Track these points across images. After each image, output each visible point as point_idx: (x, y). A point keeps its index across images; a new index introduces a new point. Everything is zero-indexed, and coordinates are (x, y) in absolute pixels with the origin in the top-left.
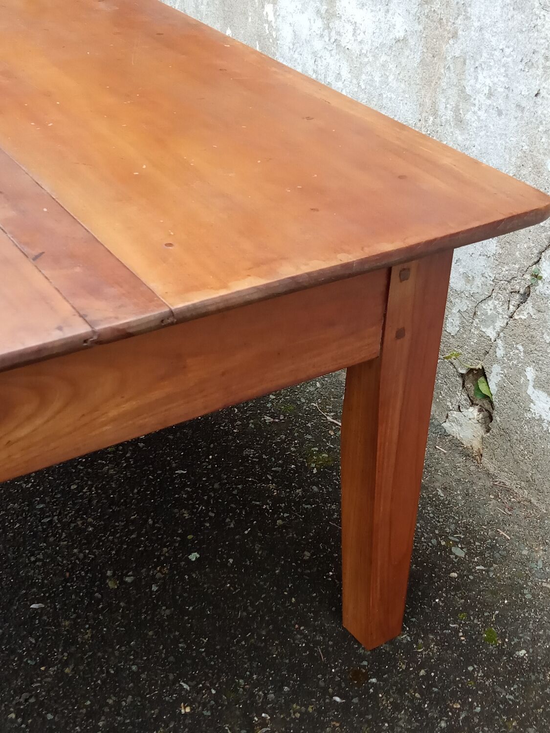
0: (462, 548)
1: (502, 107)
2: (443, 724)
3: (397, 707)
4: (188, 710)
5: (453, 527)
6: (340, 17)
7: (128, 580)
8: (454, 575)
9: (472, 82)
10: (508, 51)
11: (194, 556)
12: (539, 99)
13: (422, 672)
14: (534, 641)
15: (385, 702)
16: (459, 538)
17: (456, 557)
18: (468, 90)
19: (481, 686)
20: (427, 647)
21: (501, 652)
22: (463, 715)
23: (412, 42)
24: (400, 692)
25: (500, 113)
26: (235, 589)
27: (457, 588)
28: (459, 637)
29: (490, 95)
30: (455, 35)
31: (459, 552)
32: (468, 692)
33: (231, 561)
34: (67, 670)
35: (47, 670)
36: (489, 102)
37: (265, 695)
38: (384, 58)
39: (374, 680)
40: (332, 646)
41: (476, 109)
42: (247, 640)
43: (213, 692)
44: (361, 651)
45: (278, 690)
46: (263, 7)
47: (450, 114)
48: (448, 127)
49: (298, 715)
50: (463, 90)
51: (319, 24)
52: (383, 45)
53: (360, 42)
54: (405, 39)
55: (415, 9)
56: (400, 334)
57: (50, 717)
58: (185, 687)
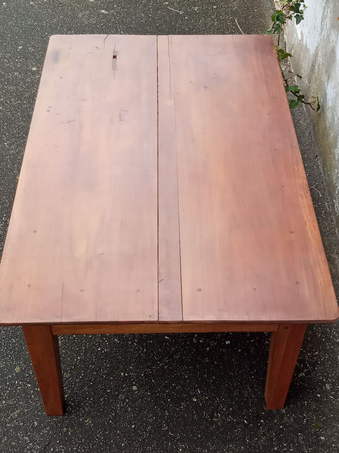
0: (330, 386)
2: (276, 449)
3: (264, 435)
4: (195, 400)
5: (333, 375)
7: (201, 341)
8: (319, 396)
11: (228, 342)
13: (281, 427)
14: (331, 436)
15: (261, 431)
16: (332, 381)
17: (326, 388)
19: (298, 442)
20: (289, 418)
21: (316, 433)
22: (285, 449)
24: (269, 430)
26: (235, 363)
27: (317, 401)
28: (304, 420)
31: (328, 387)
32: (293, 442)
33: (240, 350)
34: (165, 367)
35: (160, 363)
37: (223, 407)
39: (262, 421)
40: (256, 401)
42: (228, 384)
43: (207, 398)
44: (265, 408)
45: (228, 408)
49: (229, 420)
57: (153, 381)
58: (199, 392)
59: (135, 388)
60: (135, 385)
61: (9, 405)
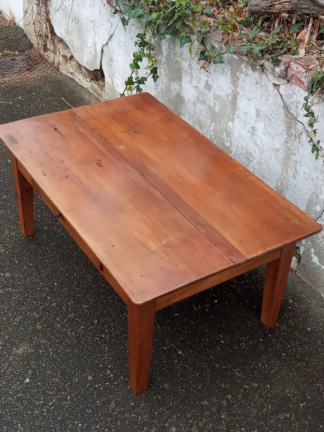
0: (291, 300)
1: (308, 178)
2: (289, 346)
3: (277, 342)
4: (223, 342)
5: (289, 293)
6: (257, 136)
7: (200, 307)
8: (290, 308)
9: (299, 168)
10: (310, 164)
11: (216, 301)
12: (318, 179)
13: (283, 334)
14: (312, 326)
15: (274, 341)
16: (290, 297)
17: (290, 302)
18: (298, 170)
19: (298, 337)
20: (284, 327)
21: (303, 329)
22: (294, 344)
23: (281, 151)
24: (277, 338)
25: (307, 179)
26: (229, 311)
27: (290, 311)
28: (292, 325)
29: (304, 173)
30: (294, 154)
31: (291, 301)
32: (295, 339)
33: (227, 303)
34: (189, 332)
35: (184, 331)
36: (304, 175)
37: (242, 339)
38: (271, 152)
39: (270, 335)
40: (258, 326)
41: (300, 175)
42: (235, 324)
43: (229, 338)
44: (266, 328)
45: (245, 337)
46: (228, 122)
47: (292, 175)
48: (291, 177)
49: (252, 344)
50: (296, 169)
51: (249, 135)
52: (271, 148)
53: (263, 145)
54: (278, 149)
55: (282, 143)
56: (285, 253)
57: (188, 343)
58: (221, 336)
59: (180, 352)
60: (179, 351)
61: (103, 402)
